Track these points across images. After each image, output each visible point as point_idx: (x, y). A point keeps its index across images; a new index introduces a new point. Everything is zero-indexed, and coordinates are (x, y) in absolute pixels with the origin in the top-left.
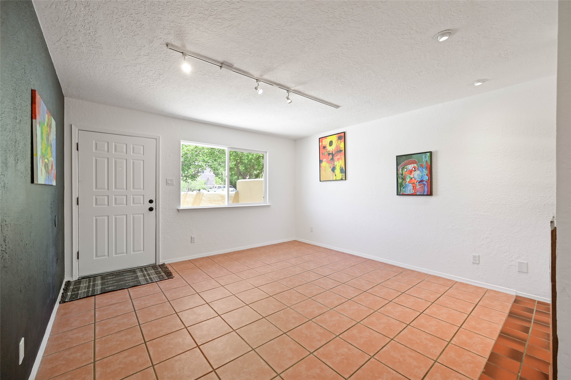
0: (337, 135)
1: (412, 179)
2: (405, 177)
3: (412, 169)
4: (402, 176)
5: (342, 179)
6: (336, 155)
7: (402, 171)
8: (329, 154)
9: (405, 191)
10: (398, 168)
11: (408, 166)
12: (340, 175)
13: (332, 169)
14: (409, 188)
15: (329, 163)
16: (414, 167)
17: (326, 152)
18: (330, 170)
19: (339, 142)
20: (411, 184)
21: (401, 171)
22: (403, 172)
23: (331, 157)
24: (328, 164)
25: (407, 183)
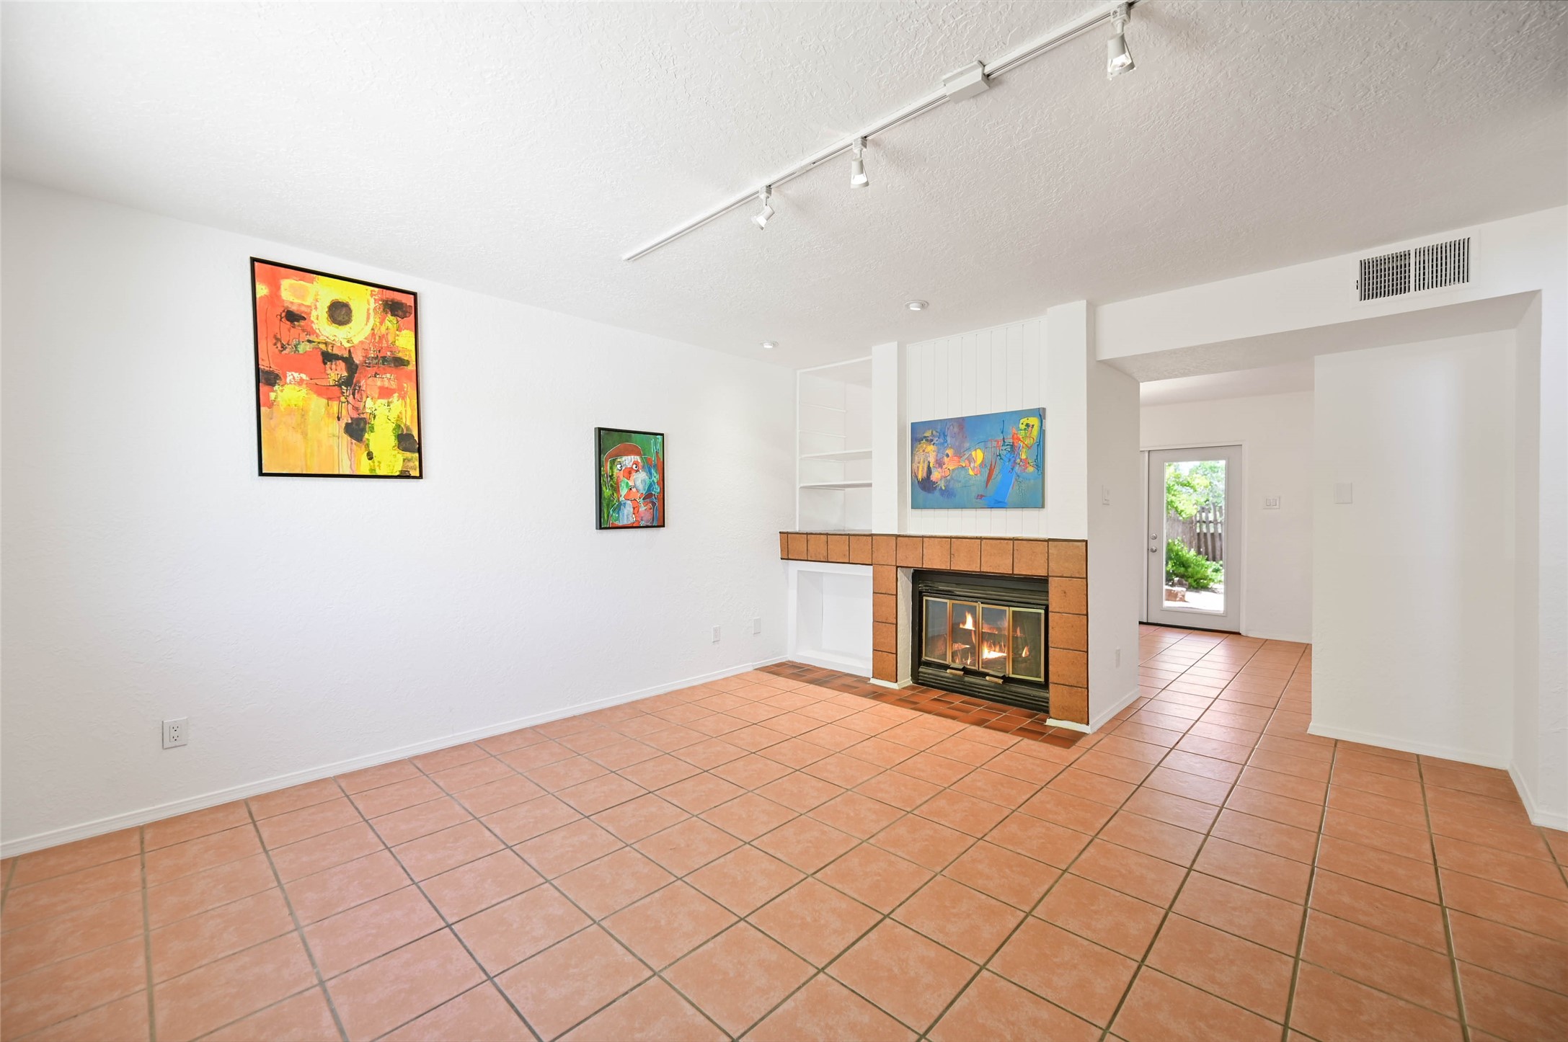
0: (376, 289)
1: (631, 489)
2: (617, 484)
3: (632, 468)
4: (611, 482)
5: (404, 476)
6: (371, 371)
7: (611, 468)
8: (328, 357)
9: (618, 519)
10: (603, 458)
11: (624, 458)
12: (395, 456)
13: (347, 424)
14: (626, 512)
15: (329, 399)
16: (636, 463)
17: (309, 341)
18: (337, 428)
19: (387, 323)
20: (629, 502)
21: (608, 468)
22: (612, 472)
23: (337, 372)
24: (325, 401)
25: (622, 499)
